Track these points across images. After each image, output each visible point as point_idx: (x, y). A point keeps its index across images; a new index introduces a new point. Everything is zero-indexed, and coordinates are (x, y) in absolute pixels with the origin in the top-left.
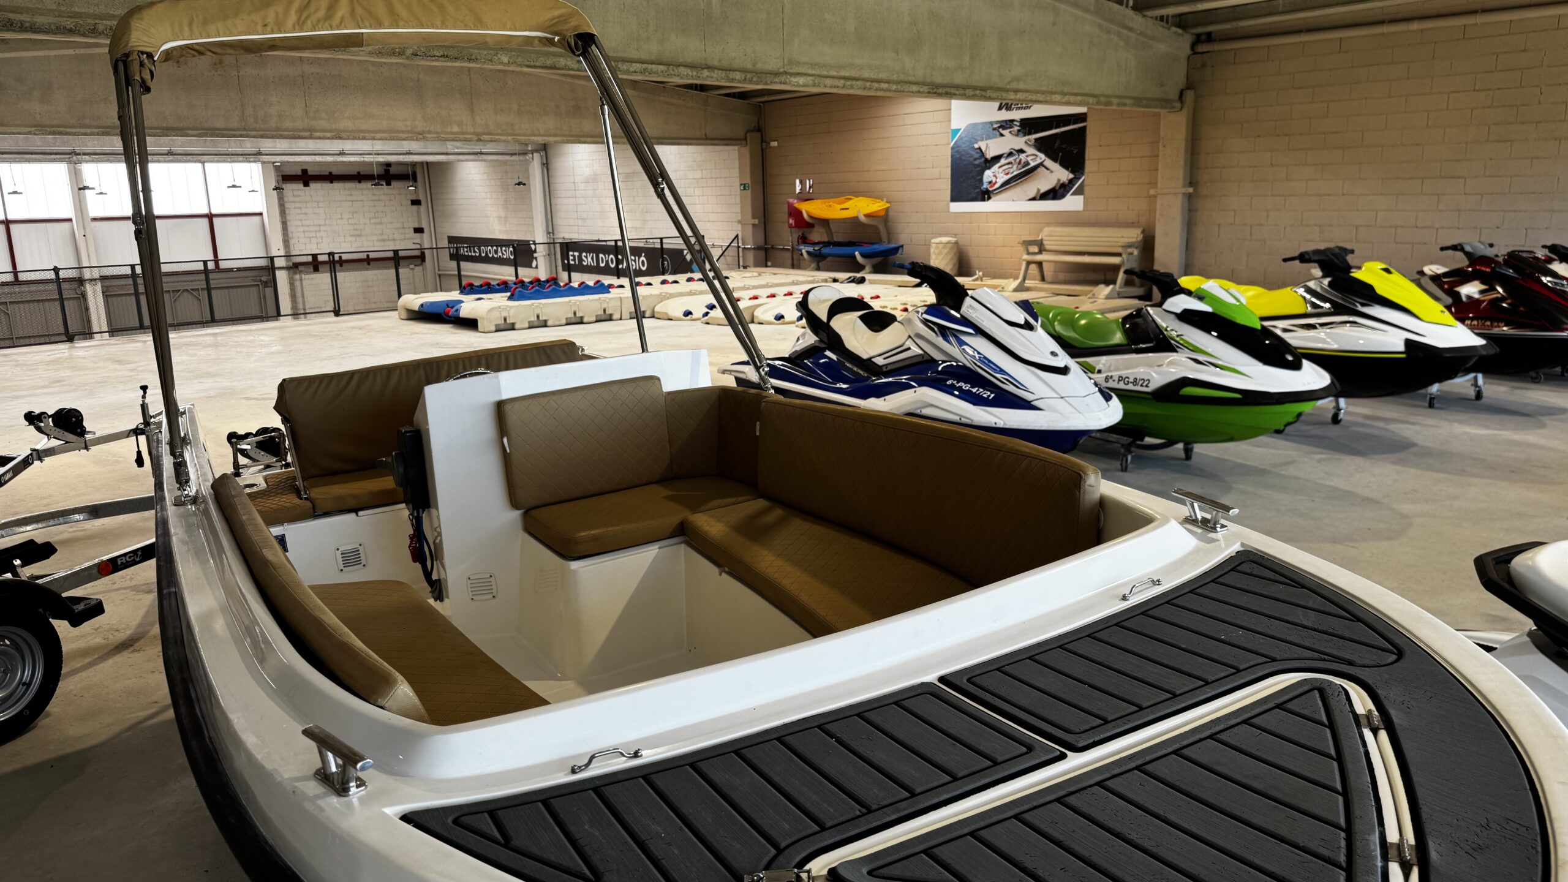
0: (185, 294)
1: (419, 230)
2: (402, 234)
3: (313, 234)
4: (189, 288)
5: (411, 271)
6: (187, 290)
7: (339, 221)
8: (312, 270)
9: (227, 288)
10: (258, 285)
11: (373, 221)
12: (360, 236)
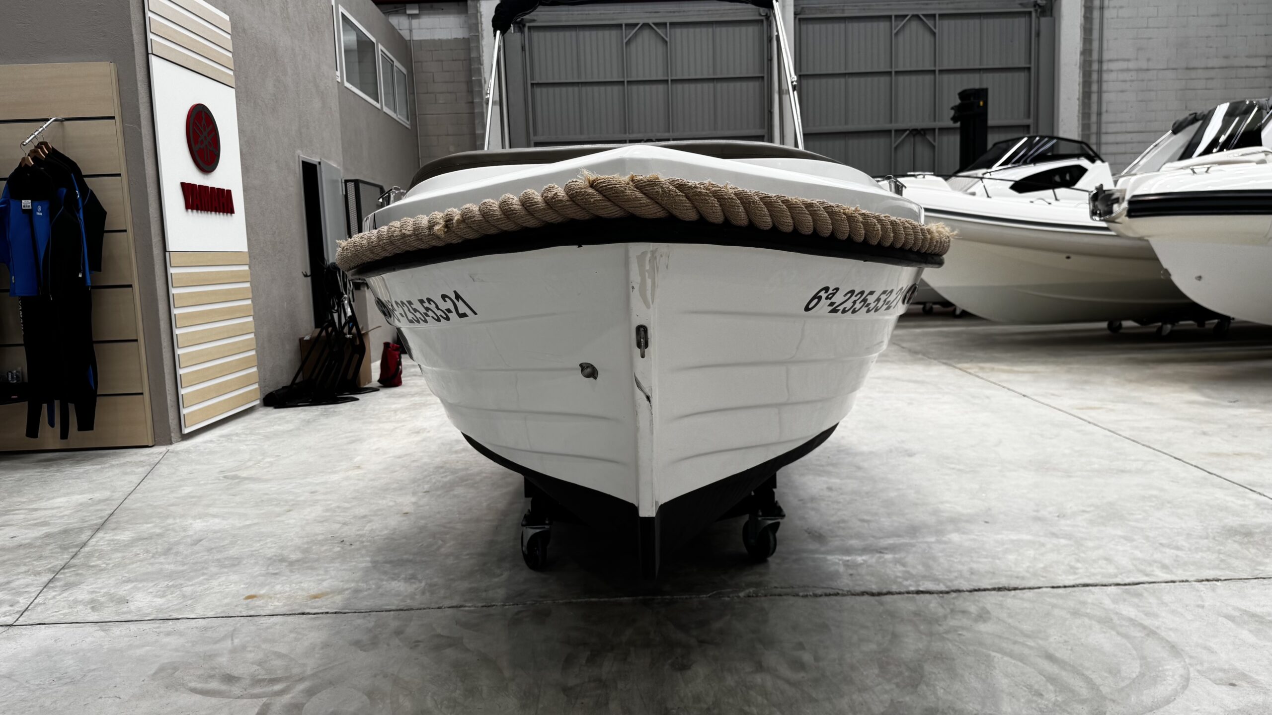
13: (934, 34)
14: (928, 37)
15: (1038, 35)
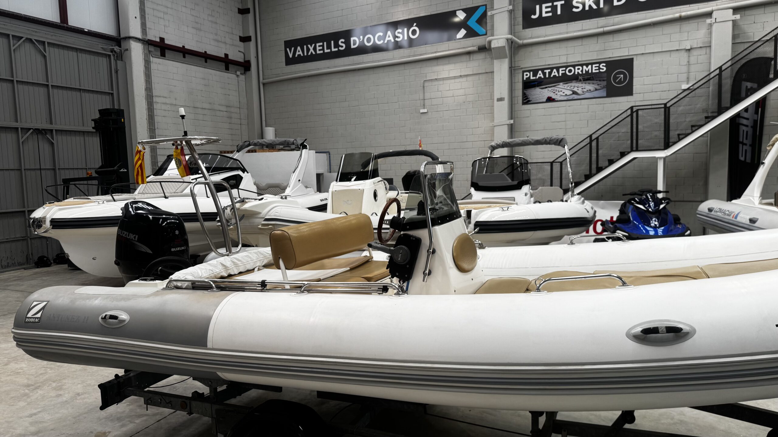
0: (28, 45)
1: (245, 39)
2: (231, 39)
3: (161, 15)
4: (33, 38)
5: (237, 78)
6: (30, 40)
7: (184, 9)
8: (159, 54)
9: (76, 50)
10: (109, 56)
11: (210, 19)
12: (200, 30)
13: (45, 57)
14: (40, 58)
15: (117, 72)
